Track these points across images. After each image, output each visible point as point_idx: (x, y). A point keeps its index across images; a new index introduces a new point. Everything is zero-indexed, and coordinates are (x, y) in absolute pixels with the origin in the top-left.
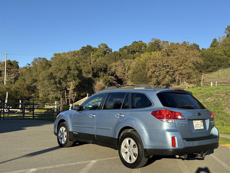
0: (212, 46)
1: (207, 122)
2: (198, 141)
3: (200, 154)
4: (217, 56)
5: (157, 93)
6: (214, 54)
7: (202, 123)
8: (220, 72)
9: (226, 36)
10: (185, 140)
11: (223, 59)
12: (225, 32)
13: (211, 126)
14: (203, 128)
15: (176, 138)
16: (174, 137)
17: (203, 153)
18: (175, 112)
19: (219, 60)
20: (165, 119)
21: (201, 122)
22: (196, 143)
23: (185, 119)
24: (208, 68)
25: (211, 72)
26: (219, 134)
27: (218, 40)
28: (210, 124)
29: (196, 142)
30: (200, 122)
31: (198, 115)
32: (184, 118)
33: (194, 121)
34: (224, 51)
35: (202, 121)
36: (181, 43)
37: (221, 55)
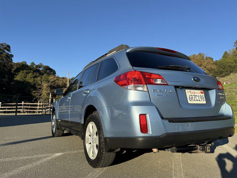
0: (224, 57)
1: (213, 94)
2: (194, 123)
3: (200, 145)
4: (228, 64)
5: (128, 51)
6: (226, 62)
7: (203, 95)
8: (232, 75)
9: (235, 48)
10: (167, 121)
11: (233, 66)
12: (234, 45)
13: (220, 101)
14: (205, 102)
15: (148, 116)
16: (145, 115)
17: (207, 144)
18: (151, 74)
19: (230, 66)
20: (132, 85)
21: (202, 93)
22: (190, 127)
23: (167, 85)
24: (221, 73)
25: (224, 76)
26: (233, 113)
27: (228, 52)
28: (217, 97)
29: (190, 124)
30: (198, 92)
31: (195, 80)
32: (166, 83)
33: (187, 90)
34: (235, 60)
35: (202, 91)
36: (197, 54)
37: (231, 63)
